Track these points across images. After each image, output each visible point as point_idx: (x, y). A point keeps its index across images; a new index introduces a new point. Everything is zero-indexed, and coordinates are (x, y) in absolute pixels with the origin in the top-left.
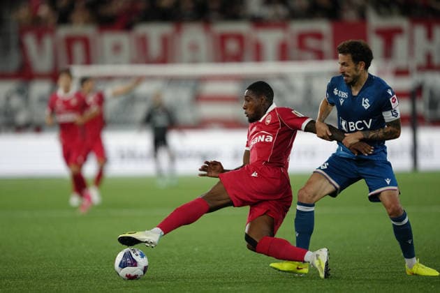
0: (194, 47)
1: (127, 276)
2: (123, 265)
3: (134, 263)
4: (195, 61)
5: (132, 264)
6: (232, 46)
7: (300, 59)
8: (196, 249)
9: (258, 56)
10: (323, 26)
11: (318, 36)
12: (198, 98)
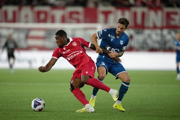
0: (26, 16)
1: (38, 110)
2: (35, 106)
3: (39, 104)
4: (27, 22)
5: (38, 104)
6: (42, 16)
7: (70, 22)
8: (26, 99)
9: (53, 21)
10: (80, 9)
11: (78, 13)
12: (27, 37)
